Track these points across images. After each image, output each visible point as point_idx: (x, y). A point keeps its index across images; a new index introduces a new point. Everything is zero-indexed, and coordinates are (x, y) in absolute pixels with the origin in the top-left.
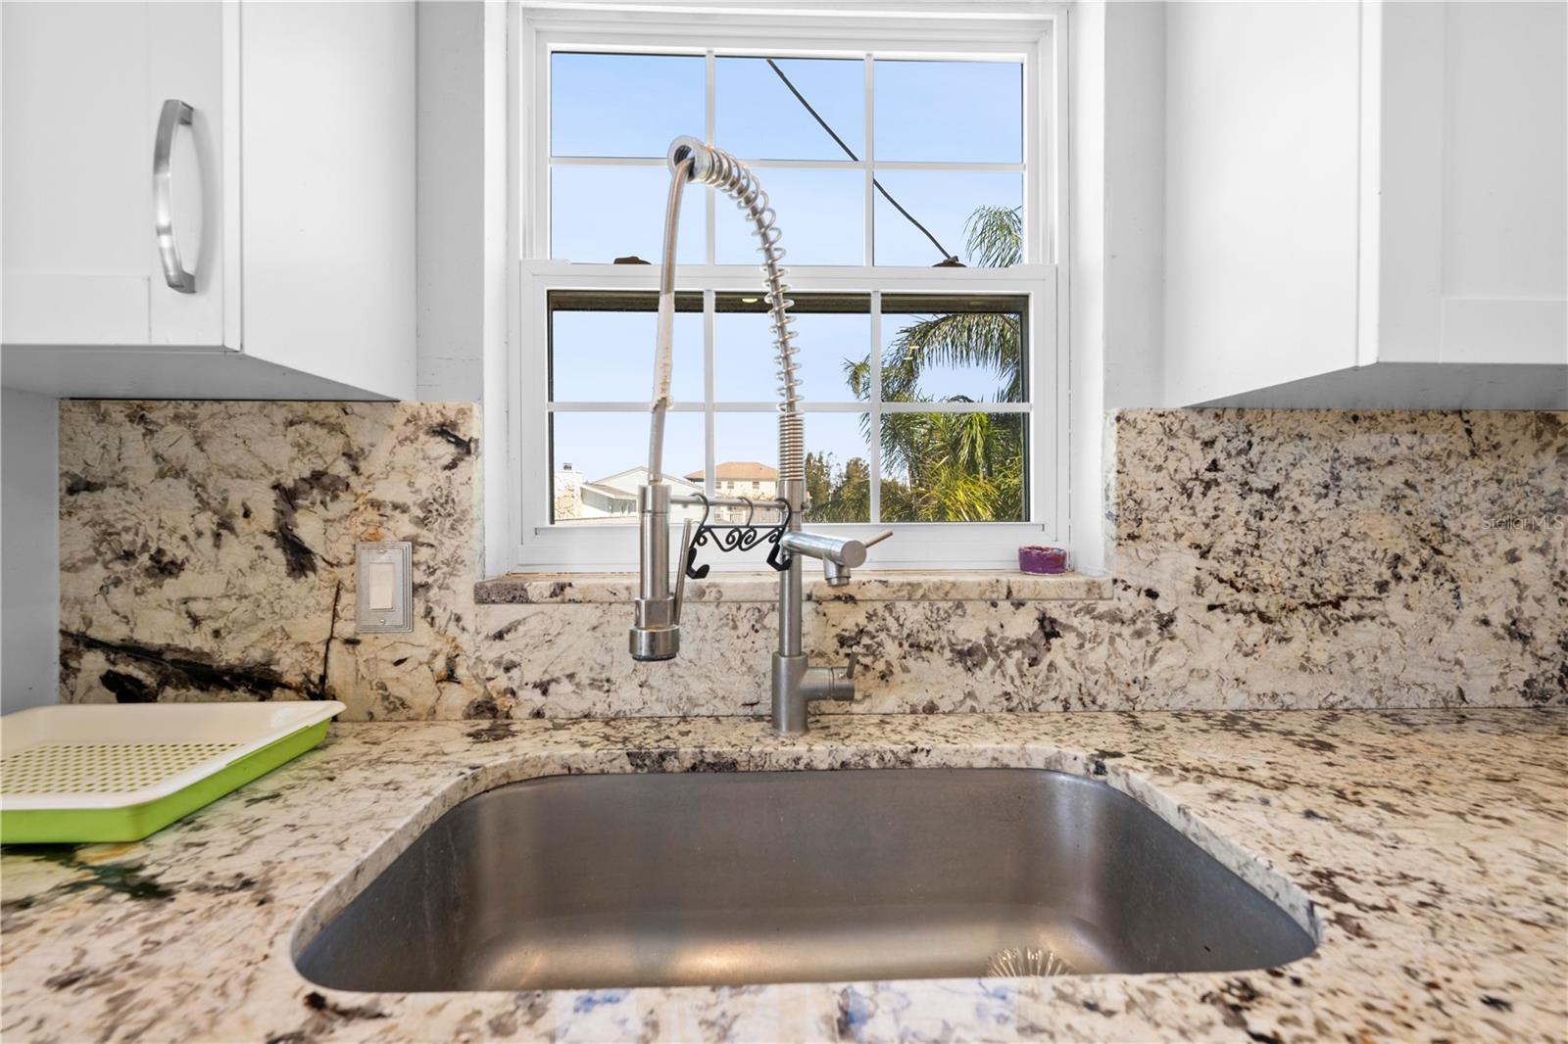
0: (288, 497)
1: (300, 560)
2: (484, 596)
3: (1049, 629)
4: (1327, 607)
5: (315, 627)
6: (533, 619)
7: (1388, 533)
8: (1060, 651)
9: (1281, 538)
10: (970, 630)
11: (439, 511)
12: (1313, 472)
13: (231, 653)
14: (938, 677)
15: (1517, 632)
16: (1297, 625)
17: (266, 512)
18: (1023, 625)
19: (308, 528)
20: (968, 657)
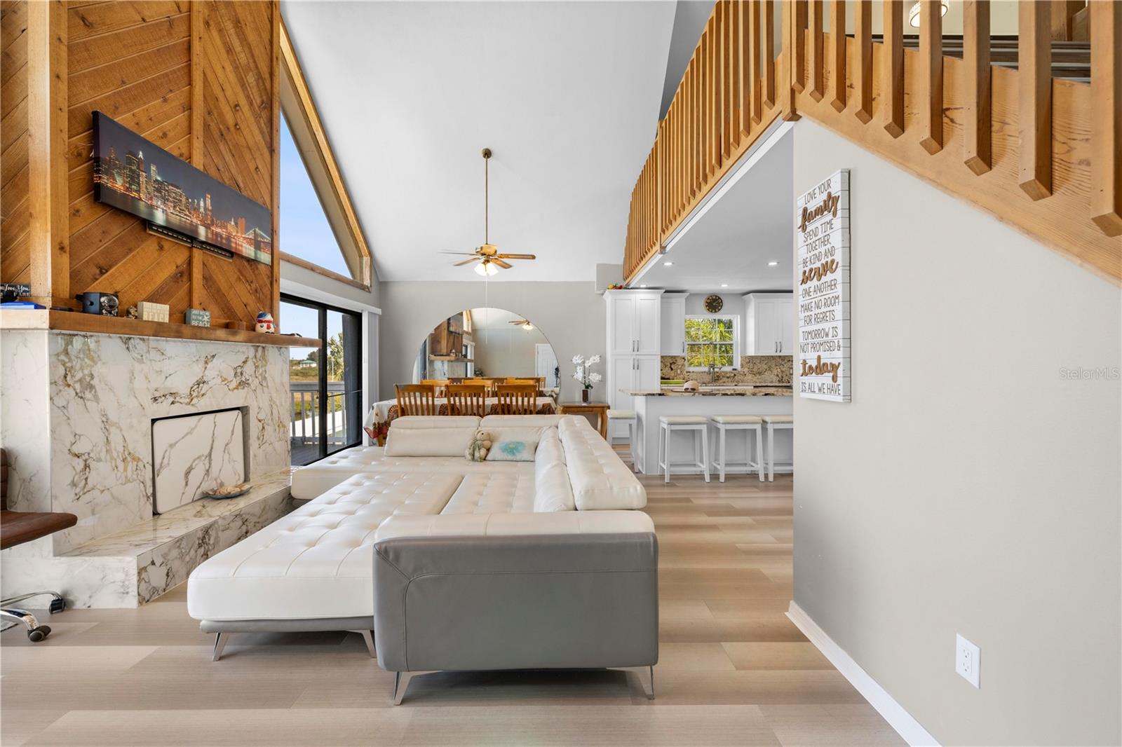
0: (671, 364)
1: (672, 369)
2: (687, 372)
3: (735, 375)
4: (760, 374)
5: (673, 375)
6: (691, 374)
7: (765, 367)
8: (736, 377)
9: (756, 367)
10: (728, 375)
11: (683, 365)
12: (758, 361)
13: (666, 377)
14: (725, 379)
15: (778, 376)
16: (757, 375)
17: (669, 365)
18: (733, 375)
19: (672, 367)
20: (728, 378)
